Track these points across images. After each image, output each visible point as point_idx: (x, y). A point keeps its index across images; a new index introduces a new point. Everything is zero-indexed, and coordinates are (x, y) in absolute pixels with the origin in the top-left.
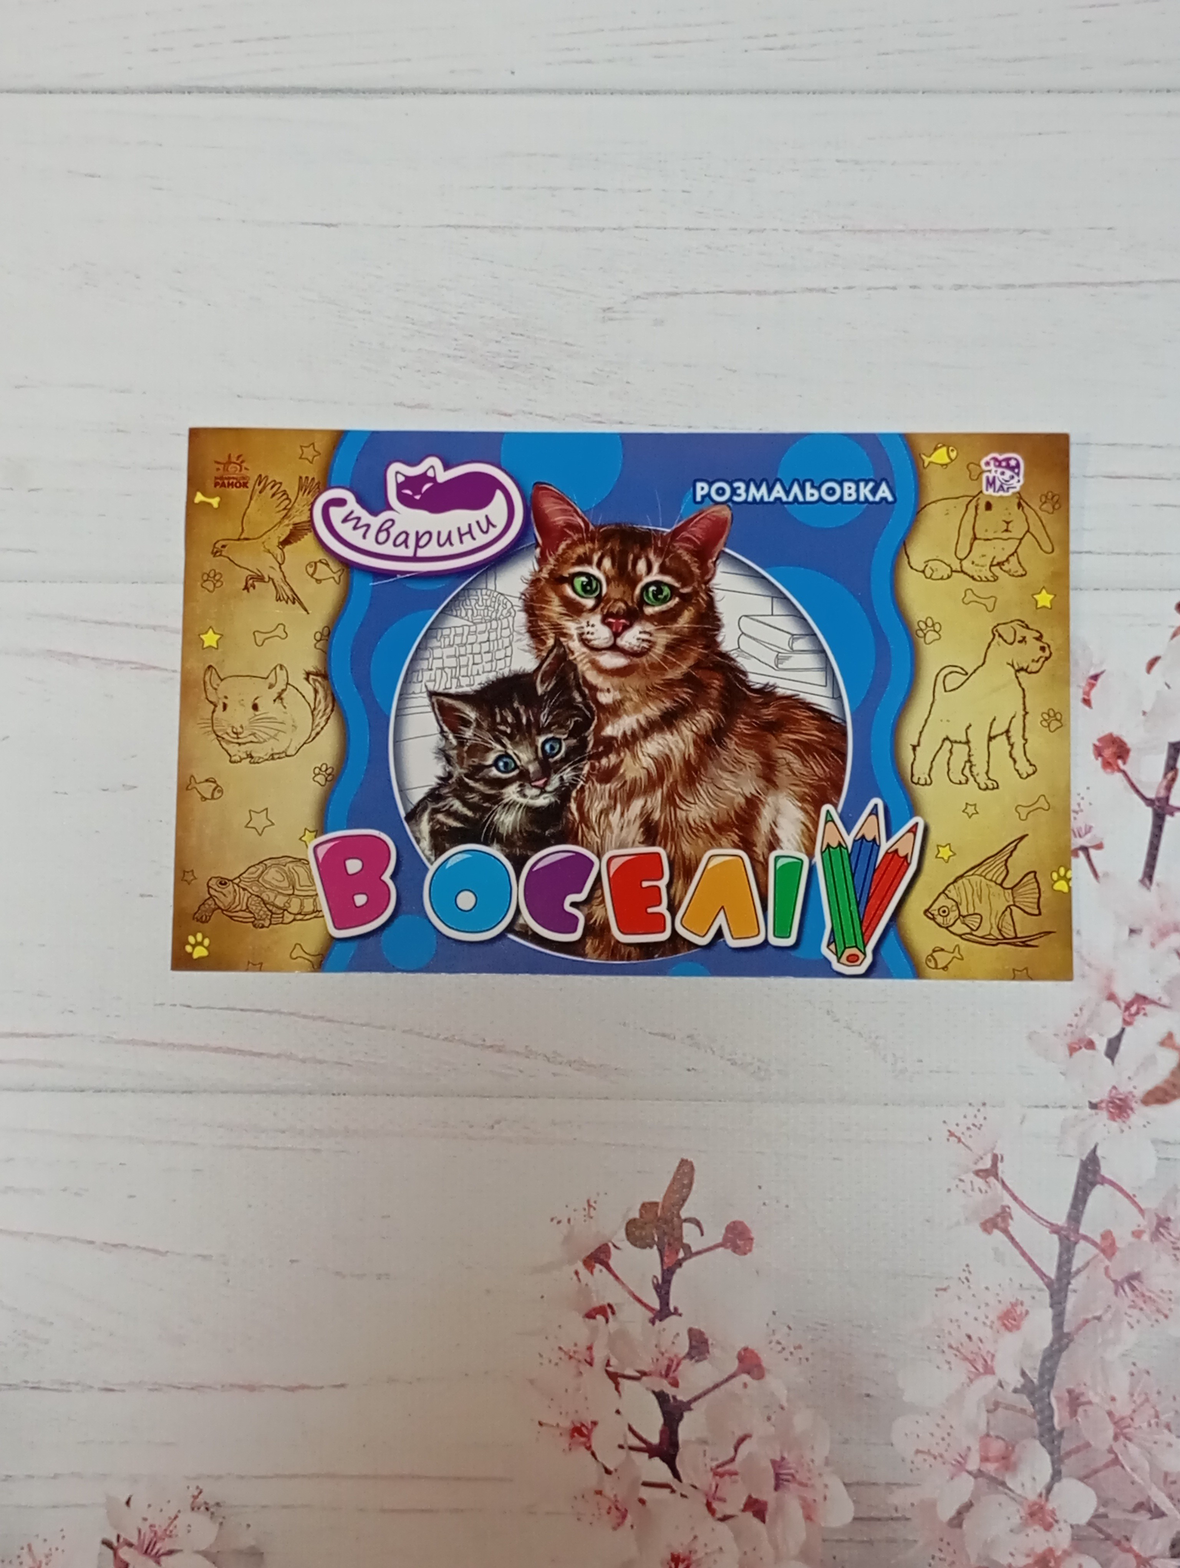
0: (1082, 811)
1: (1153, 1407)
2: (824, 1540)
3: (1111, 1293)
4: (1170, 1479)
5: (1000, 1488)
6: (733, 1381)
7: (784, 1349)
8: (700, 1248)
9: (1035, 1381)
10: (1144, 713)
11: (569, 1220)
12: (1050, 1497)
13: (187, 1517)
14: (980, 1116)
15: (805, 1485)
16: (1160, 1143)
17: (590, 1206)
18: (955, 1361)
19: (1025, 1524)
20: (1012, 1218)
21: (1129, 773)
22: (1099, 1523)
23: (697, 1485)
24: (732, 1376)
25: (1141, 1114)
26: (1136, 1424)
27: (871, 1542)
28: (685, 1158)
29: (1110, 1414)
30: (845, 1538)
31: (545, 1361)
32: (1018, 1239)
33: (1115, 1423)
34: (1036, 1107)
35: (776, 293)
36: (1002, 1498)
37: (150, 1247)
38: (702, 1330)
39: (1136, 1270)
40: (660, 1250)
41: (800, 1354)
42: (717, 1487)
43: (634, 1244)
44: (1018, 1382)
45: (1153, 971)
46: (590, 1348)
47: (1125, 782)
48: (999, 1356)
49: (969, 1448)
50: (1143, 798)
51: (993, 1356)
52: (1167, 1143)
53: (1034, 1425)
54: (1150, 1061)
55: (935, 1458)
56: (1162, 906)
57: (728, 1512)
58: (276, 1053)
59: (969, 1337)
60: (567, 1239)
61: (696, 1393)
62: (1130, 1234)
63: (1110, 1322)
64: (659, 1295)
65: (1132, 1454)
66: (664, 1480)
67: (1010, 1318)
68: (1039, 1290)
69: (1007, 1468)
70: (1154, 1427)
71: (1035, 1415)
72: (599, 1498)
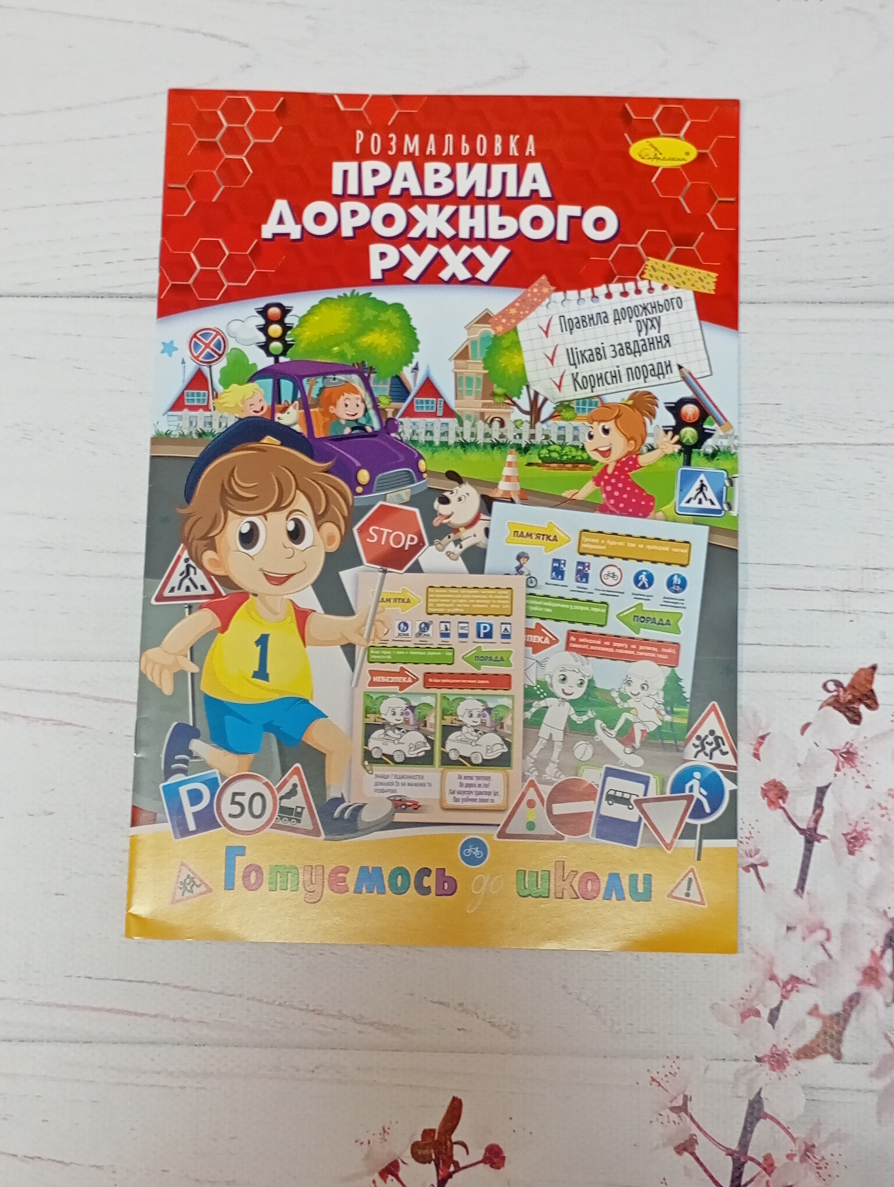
0: (752, 837)
8: (466, 1164)
10: (799, 765)
11: (369, 1143)
14: (675, 1067)
16: (807, 1088)
17: (385, 1131)
20: (697, 1144)
21: (788, 810)
25: (793, 1066)
28: (456, 1095)
32: (702, 1160)
34: (717, 1060)
37: (58, 1159)
40: (436, 1165)
43: (417, 1160)
45: (804, 958)
47: (784, 817)
50: (798, 828)
52: (813, 1088)
54: (800, 1027)
56: (811, 909)
58: (153, 1013)
60: (368, 1156)
62: (785, 1157)
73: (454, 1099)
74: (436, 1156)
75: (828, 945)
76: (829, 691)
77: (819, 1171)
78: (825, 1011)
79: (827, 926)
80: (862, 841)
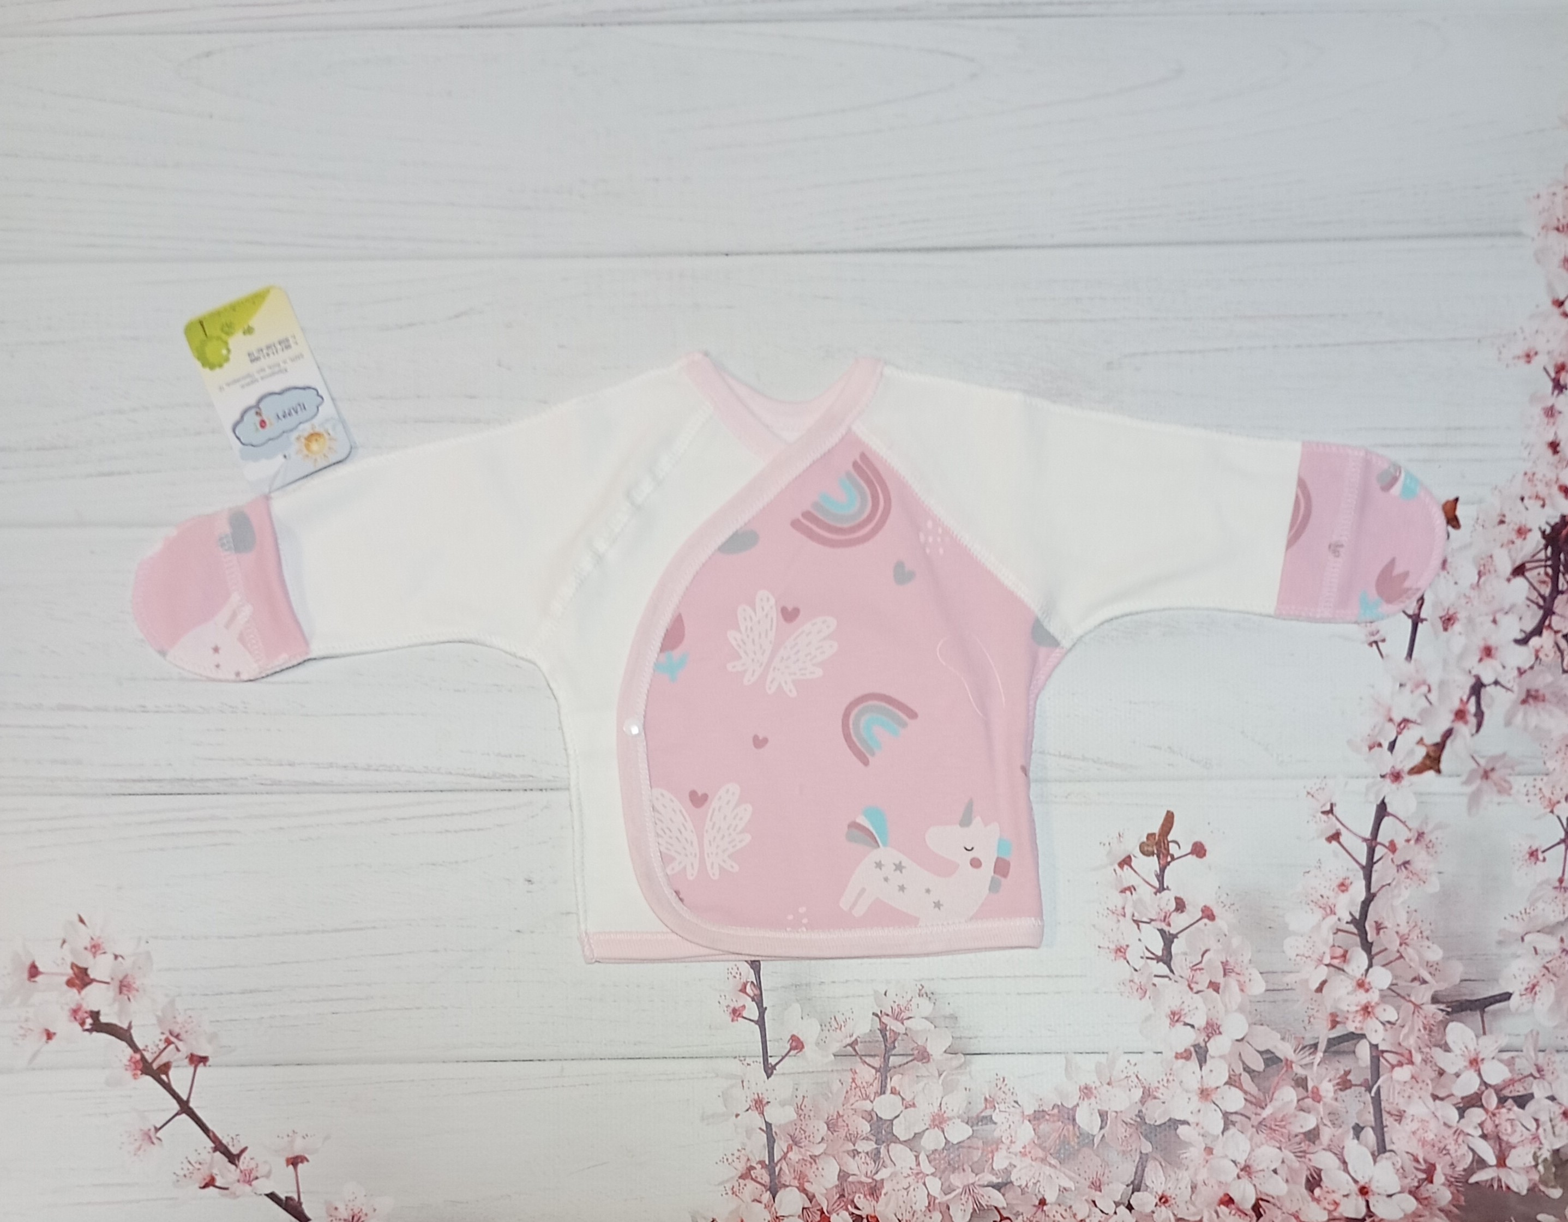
1: (1420, 928)
2: (1250, 1001)
3: (1395, 871)
4: (1429, 965)
5: (1342, 972)
6: (1200, 922)
7: (1225, 906)
8: (1179, 855)
9: (1358, 917)
11: (1109, 843)
12: (1368, 975)
13: (917, 1000)
14: (1324, 783)
15: (1239, 974)
16: (1419, 794)
17: (1120, 836)
18: (1316, 909)
19: (1355, 991)
20: (1342, 835)
22: (1393, 987)
23: (1183, 975)
24: (1198, 921)
25: (1407, 780)
26: (1411, 937)
27: (1275, 1002)
28: (1170, 809)
29: (1397, 933)
30: (1260, 999)
31: (1101, 916)
32: (1345, 845)
33: (1401, 937)
34: (1352, 777)
35: (1200, 351)
36: (1342, 977)
38: (1182, 897)
39: (1408, 859)
40: (1159, 857)
41: (1233, 907)
42: (1193, 975)
43: (1144, 854)
44: (1349, 918)
45: (1412, 705)
46: (1124, 908)
48: (1337, 907)
49: (1324, 953)
50: (1406, 614)
51: (1334, 905)
52: (1421, 794)
53: (1358, 939)
54: (1411, 753)
55: (1307, 958)
56: (1417, 671)
57: (1200, 989)
59: (1322, 896)
60: (1109, 853)
61: (1181, 929)
62: (1403, 842)
63: (1396, 886)
64: (1159, 880)
65: (1410, 952)
66: (1165, 974)
67: (1343, 887)
68: (1357, 871)
69: (1344, 961)
70: (1420, 939)
71: (1360, 936)
72: (1132, 983)
73: (1168, 812)
74: (1158, 850)
75: (1430, 696)
77: (1429, 849)
78: (1429, 740)
79: (1428, 682)
80: (1452, 622)
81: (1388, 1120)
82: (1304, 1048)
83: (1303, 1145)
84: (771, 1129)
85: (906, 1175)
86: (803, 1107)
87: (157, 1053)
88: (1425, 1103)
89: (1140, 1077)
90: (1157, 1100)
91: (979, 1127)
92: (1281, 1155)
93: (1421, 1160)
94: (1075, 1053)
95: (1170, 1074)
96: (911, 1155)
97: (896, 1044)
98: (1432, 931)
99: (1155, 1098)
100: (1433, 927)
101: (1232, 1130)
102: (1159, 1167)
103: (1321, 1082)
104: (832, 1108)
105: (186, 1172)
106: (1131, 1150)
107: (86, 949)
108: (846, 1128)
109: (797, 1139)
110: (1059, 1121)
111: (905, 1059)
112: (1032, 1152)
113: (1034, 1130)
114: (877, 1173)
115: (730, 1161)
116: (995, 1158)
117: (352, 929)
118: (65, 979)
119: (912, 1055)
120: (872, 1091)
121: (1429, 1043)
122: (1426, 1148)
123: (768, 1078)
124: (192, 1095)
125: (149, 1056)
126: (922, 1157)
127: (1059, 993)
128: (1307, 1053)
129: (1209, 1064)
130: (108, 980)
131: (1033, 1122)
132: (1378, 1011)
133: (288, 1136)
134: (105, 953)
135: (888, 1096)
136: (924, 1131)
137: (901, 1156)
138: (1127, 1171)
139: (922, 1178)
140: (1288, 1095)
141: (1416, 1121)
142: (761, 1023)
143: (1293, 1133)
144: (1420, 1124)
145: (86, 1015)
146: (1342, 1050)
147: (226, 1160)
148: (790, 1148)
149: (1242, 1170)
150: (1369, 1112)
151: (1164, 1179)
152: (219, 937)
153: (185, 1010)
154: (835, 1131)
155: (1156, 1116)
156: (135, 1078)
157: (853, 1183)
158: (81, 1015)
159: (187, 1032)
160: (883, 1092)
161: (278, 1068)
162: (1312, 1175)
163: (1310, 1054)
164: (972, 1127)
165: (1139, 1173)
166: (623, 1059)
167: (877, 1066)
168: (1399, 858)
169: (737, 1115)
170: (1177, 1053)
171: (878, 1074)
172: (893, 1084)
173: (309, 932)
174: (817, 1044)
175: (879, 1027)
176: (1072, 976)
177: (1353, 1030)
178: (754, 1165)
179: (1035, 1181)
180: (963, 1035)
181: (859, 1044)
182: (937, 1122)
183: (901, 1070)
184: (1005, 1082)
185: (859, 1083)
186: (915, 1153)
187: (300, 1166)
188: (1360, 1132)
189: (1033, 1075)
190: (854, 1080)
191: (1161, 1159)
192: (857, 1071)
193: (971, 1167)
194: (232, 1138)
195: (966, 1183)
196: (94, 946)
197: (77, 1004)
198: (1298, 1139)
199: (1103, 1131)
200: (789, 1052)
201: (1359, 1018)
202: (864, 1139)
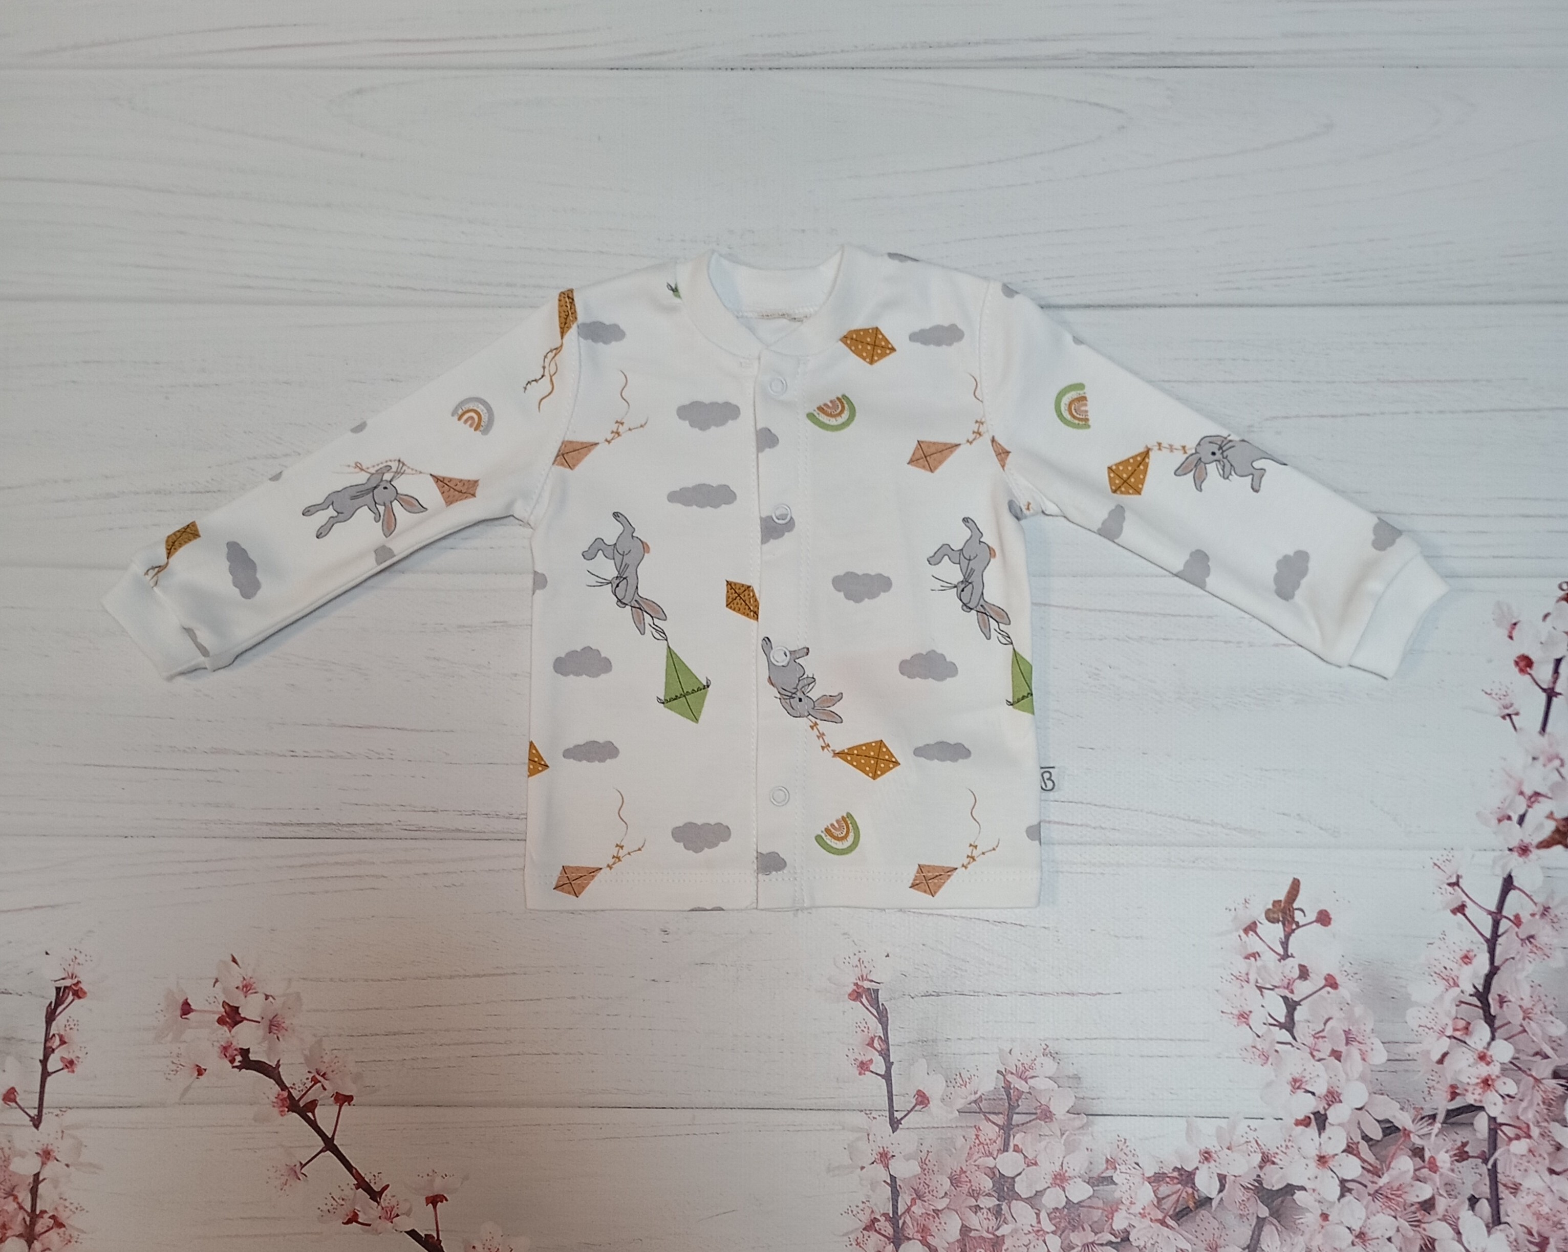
0: (1508, 695)
1: (1544, 1003)
2: (1372, 1071)
3: (1520, 945)
4: (1552, 1040)
5: (1464, 1044)
6: (1323, 990)
7: (1348, 975)
8: (1304, 923)
9: (1481, 990)
10: (1542, 643)
11: (1235, 910)
12: (1490, 1048)
13: (1041, 1059)
14: (1450, 855)
15: (1361, 1043)
16: (1545, 869)
17: (1246, 902)
18: (1439, 980)
19: (1475, 1063)
20: (1467, 907)
21: (1534, 676)
22: (1514, 1061)
23: (1306, 1043)
24: (1320, 990)
25: (1535, 854)
26: (1534, 1012)
27: (1395, 1072)
28: (1296, 877)
29: (1520, 1006)
30: (1382, 1069)
31: (1224, 981)
32: (1469, 918)
33: (1524, 1012)
34: (1480, 850)
35: (1342, 416)
36: (1464, 1049)
37: (1018, 923)
38: (1306, 965)
39: (1533, 933)
40: (1284, 924)
41: (1356, 976)
42: (1316, 1044)
43: (1269, 921)
44: (1472, 991)
45: (1544, 779)
46: (1247, 974)
47: (1531, 680)
48: (1460, 978)
49: (1446, 1025)
50: (1541, 688)
51: (1458, 977)
52: (1548, 868)
53: (1481, 1011)
54: (1540, 826)
55: (1429, 1029)
56: (1551, 745)
57: (1322, 1057)
59: (1445, 968)
60: (1235, 918)
61: (1304, 996)
62: (1529, 916)
63: (1519, 960)
64: (1283, 947)
65: (1532, 1027)
66: (1288, 1041)
67: (1467, 959)
68: (1482, 944)
69: (1467, 1034)
70: (1544, 1014)
71: (1482, 1008)
72: (1254, 1050)
73: (1294, 879)
74: (1283, 918)
75: (1562, 770)
76: (1563, 590)
77: (1554, 925)
78: (1559, 815)
79: (1562, 756)
81: (1504, 1193)
82: (1422, 1118)
83: (1418, 1214)
84: (896, 1182)
85: (1027, 1232)
86: (927, 1162)
87: (304, 1092)
88: (1540, 1176)
89: (1259, 1142)
90: (1275, 1166)
91: (1101, 1187)
92: (1396, 1223)
93: (1535, 1234)
94: (1196, 1117)
95: (1289, 1140)
96: (1032, 1213)
97: (1020, 1103)
98: (1556, 1006)
99: (1274, 1163)
100: (1555, 1003)
101: (1349, 1197)
102: (1276, 1232)
103: (1438, 1152)
104: (955, 1164)
105: (330, 1208)
106: (1248, 1214)
107: (237, 988)
108: (969, 1185)
109: (921, 1193)
110: (1179, 1183)
111: (1027, 1118)
112: (1152, 1213)
113: (1154, 1192)
114: (998, 1229)
115: (855, 1213)
116: (1114, 1219)
117: (493, 975)
118: (217, 1017)
119: (1036, 1114)
120: (994, 1148)
121: (1547, 1117)
122: (1541, 1221)
123: (893, 1132)
124: (337, 1133)
125: (296, 1094)
126: (1043, 1215)
127: (1182, 1056)
128: (1426, 1124)
129: (1329, 1130)
130: (259, 1019)
131: (1153, 1184)
132: (1498, 1084)
133: (428, 1175)
134: (256, 993)
135: (1011, 1154)
136: (1045, 1189)
137: (1022, 1213)
138: (1244, 1233)
139: (1042, 1235)
140: (1404, 1164)
141: (1531, 1196)
142: (887, 1077)
143: (1408, 1202)
144: (1535, 1197)
145: (235, 1052)
146: (1461, 1121)
147: (369, 1197)
148: (913, 1201)
149: (1357, 1237)
150: (1485, 1185)
151: (1279, 1243)
152: (366, 980)
153: (332, 1050)
154: (957, 1186)
155: (1274, 1181)
156: (282, 1115)
157: (975, 1238)
158: (231, 1052)
159: (333, 1071)
160: (1007, 1151)
161: (417, 1109)
162: (1426, 1245)
163: (1428, 1125)
164: (1092, 1187)
165: (1255, 1236)
166: (753, 1109)
167: (1000, 1123)
168: (1524, 932)
169: (862, 1168)
170: (1297, 1120)
171: (1002, 1131)
172: (1016, 1143)
173: (451, 977)
174: (943, 1100)
175: (1003, 1085)
176: (1195, 1040)
177: (1472, 1102)
178: (878, 1217)
179: (1153, 1242)
180: (1086, 1095)
181: (984, 1102)
182: (1058, 1182)
183: (1024, 1128)
184: (1128, 1144)
185: (982, 1140)
186: (1037, 1211)
187: (439, 1204)
188: (1476, 1203)
189: (1154, 1138)
190: (977, 1136)
191: (1277, 1224)
192: (981, 1128)
193: (1090, 1226)
194: (374, 1176)
195: (1085, 1242)
196: (245, 986)
197: (228, 1042)
198: (1413, 1209)
199: (1221, 1194)
200: (914, 1107)
201: (1480, 1091)
202: (986, 1195)
